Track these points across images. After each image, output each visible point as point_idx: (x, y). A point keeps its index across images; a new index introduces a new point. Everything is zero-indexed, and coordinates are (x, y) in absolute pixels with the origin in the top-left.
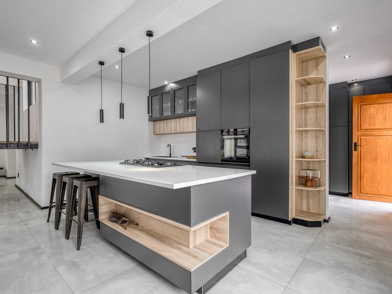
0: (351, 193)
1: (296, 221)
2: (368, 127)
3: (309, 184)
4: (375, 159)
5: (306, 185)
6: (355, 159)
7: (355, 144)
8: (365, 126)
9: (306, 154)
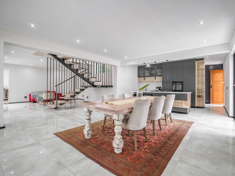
0: (210, 103)
1: (197, 107)
2: (215, 80)
3: (200, 97)
4: (218, 91)
5: (199, 97)
6: (211, 91)
7: (211, 86)
8: (214, 80)
9: (199, 89)
